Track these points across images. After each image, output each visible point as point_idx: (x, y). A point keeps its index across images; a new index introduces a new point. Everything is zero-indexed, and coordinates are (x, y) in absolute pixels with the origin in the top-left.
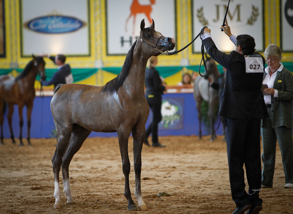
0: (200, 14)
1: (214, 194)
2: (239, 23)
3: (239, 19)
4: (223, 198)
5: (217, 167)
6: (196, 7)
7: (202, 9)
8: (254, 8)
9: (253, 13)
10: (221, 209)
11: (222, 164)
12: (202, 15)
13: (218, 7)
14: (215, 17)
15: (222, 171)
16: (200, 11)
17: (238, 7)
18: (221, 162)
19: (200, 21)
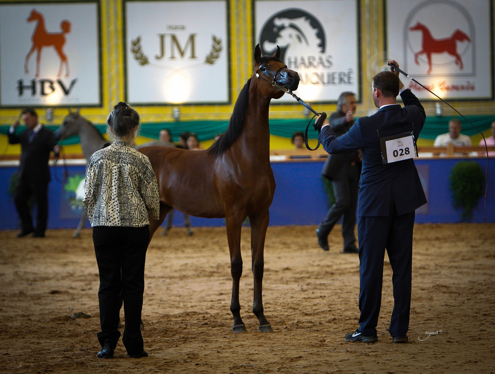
0: (136, 48)
1: (155, 315)
2: (193, 62)
3: (193, 56)
4: (169, 319)
5: (161, 274)
6: (131, 38)
7: (139, 40)
8: (214, 39)
9: (214, 47)
10: (164, 337)
11: (168, 270)
12: (139, 49)
13: (162, 37)
14: (158, 53)
15: (168, 281)
16: (137, 42)
17: (192, 38)
18: (166, 267)
19: (137, 58)
